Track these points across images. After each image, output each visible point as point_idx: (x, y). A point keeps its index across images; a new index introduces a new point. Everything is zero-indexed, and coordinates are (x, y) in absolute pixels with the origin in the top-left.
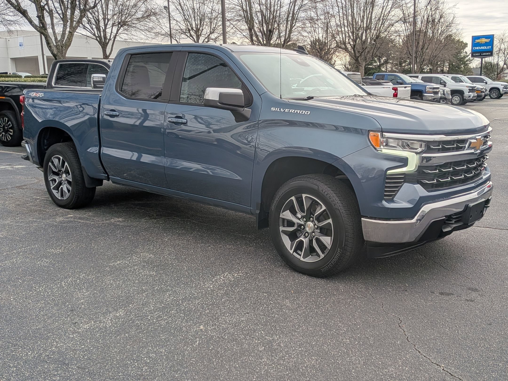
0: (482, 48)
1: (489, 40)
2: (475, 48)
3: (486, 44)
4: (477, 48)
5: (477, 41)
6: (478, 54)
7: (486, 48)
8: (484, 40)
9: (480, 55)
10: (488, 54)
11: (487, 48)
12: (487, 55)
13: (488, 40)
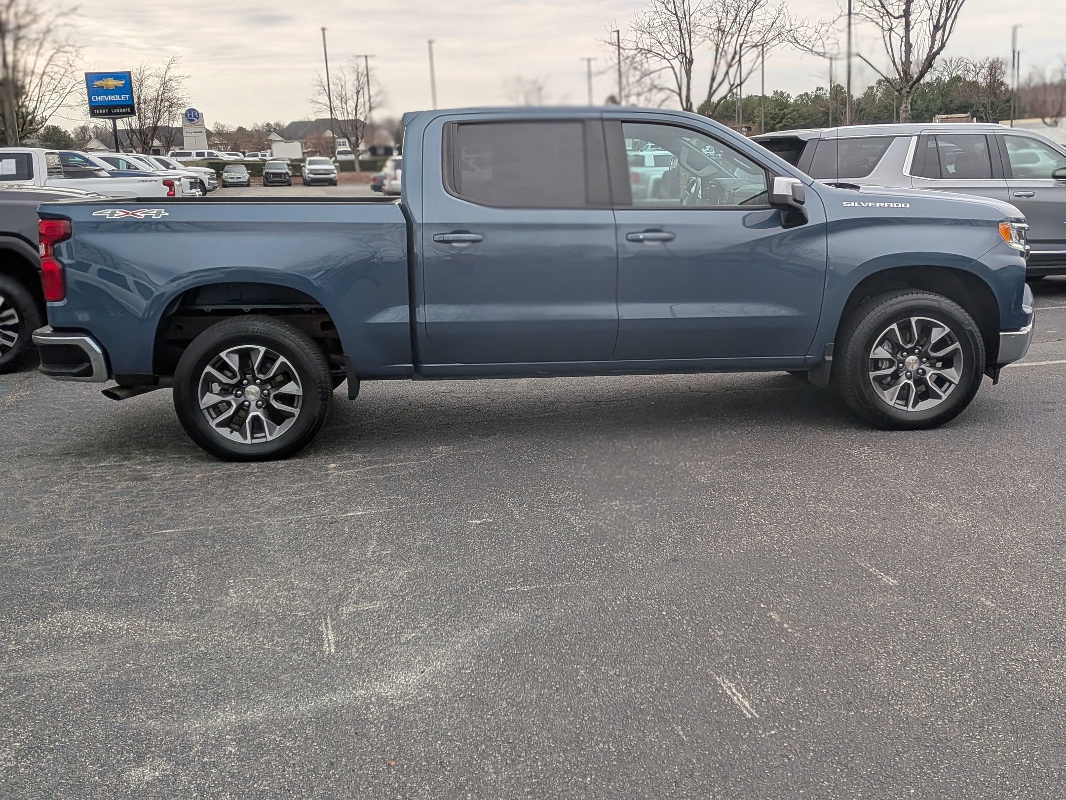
0: (111, 98)
1: (123, 82)
2: (95, 98)
3: (116, 91)
4: (101, 98)
5: (98, 83)
6: (104, 111)
7: (118, 98)
8: (112, 83)
9: (110, 113)
10: (124, 110)
11: (121, 98)
12: (123, 113)
13: (120, 83)
